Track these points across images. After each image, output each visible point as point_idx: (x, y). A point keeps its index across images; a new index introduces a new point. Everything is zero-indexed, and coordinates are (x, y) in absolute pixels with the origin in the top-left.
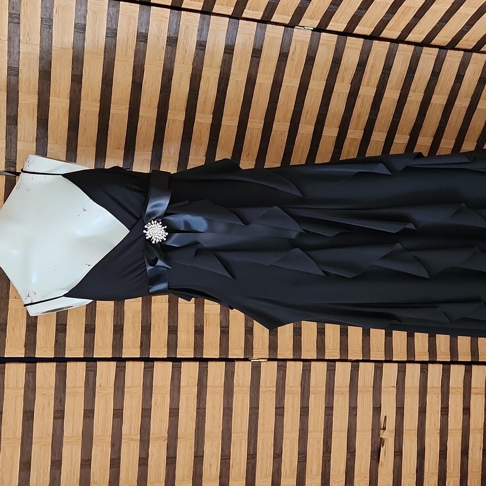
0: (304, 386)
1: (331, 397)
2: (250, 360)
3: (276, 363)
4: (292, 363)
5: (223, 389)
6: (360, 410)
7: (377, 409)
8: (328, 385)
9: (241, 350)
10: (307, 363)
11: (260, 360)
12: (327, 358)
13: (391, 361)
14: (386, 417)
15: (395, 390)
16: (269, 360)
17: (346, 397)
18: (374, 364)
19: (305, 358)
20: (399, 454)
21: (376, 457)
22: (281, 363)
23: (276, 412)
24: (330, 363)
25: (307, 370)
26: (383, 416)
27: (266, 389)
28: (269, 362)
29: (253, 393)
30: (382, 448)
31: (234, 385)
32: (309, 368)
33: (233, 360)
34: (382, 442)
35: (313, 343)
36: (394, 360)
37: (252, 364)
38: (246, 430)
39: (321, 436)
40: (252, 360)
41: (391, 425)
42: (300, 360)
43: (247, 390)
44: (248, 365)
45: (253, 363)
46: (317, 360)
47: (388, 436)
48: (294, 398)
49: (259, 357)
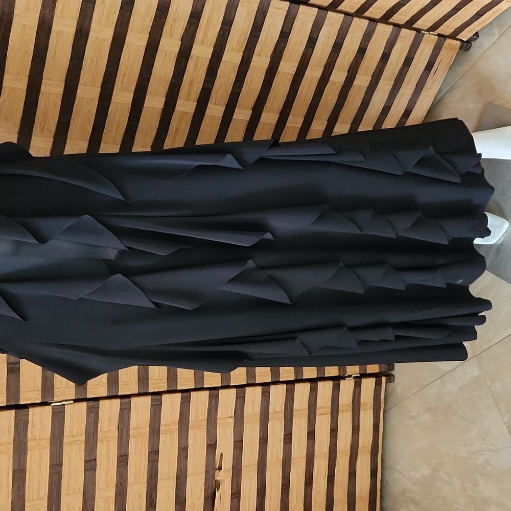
0: (122, 429)
1: (157, 439)
2: (49, 404)
3: (84, 404)
4: (107, 402)
5: (12, 446)
6: (192, 451)
7: (212, 447)
8: (153, 424)
9: (38, 392)
10: (126, 400)
11: (64, 403)
12: (151, 390)
13: (228, 387)
14: (222, 454)
15: (232, 420)
16: (76, 401)
17: (175, 436)
18: (208, 392)
19: (123, 394)
20: (236, 496)
21: (210, 504)
22: (92, 403)
23: (85, 467)
24: (155, 397)
25: (125, 409)
26: (218, 455)
27: (72, 440)
28: (75, 404)
29: (54, 446)
30: (217, 492)
31: (28, 439)
32: (128, 406)
33: (26, 406)
34: (217, 485)
35: (134, 374)
36: (231, 385)
37: (52, 409)
38: (45, 494)
39: (143, 489)
40: (52, 404)
41: (228, 463)
42: (116, 397)
43: (46, 444)
44: (48, 410)
45: (54, 407)
46: (139, 395)
47: (224, 477)
48: (109, 446)
49: (62, 399)
